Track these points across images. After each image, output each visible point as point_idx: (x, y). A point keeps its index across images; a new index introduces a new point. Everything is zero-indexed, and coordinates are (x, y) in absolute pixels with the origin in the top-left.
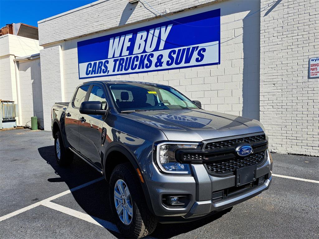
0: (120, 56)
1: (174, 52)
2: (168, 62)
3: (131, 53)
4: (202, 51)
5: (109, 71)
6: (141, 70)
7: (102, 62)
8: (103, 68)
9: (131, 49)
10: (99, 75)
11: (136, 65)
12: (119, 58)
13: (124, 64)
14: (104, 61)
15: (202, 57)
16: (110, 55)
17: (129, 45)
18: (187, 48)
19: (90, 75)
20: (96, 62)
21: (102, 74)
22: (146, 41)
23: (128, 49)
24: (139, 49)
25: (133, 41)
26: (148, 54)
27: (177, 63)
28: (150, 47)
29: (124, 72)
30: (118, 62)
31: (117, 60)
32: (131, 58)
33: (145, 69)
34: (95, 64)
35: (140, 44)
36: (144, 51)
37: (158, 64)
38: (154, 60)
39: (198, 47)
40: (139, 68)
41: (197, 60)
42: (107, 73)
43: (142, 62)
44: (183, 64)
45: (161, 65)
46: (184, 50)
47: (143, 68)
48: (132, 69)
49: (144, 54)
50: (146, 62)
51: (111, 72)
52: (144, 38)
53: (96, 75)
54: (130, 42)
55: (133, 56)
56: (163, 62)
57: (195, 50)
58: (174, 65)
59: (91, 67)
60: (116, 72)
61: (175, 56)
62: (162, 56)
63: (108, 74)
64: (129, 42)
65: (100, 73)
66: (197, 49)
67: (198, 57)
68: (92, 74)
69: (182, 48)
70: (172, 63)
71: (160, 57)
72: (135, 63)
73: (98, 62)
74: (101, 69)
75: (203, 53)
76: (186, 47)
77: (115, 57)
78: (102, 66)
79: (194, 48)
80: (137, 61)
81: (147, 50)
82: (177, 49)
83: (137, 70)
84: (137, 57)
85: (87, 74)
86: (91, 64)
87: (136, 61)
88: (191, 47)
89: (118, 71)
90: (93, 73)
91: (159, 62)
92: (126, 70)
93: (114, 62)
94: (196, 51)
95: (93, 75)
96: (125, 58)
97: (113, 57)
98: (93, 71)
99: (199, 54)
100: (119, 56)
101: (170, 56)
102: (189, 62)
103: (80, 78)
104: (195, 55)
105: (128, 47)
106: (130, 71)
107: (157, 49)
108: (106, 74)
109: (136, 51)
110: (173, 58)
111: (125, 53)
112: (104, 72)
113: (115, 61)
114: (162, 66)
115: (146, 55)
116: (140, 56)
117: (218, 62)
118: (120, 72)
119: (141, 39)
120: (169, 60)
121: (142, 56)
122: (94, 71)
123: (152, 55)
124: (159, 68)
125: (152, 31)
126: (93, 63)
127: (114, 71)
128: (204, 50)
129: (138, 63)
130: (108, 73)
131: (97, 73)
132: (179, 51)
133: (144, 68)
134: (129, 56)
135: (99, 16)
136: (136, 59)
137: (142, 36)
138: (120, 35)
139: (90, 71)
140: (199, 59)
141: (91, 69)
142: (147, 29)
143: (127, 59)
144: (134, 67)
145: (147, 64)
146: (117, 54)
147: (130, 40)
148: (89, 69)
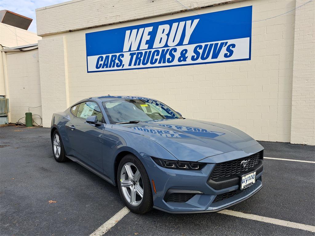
0: (138, 49)
1: (200, 47)
2: (193, 57)
6: (162, 64)
8: (117, 61)
9: (150, 43)
18: (215, 44)
19: (101, 69)
22: (168, 35)
27: (203, 58)
30: (135, 56)
32: (150, 52)
33: (167, 64)
36: (166, 45)
37: (182, 59)
39: (227, 43)
44: (209, 59)
46: (211, 45)
50: (168, 56)
55: (153, 50)
57: (224, 45)
60: (132, 66)
61: (201, 51)
62: (186, 51)
63: (123, 68)
66: (226, 45)
69: (209, 43)
70: (197, 58)
73: (110, 55)
75: (232, 49)
79: (222, 44)
82: (203, 45)
83: (157, 64)
88: (219, 42)
90: (105, 66)
91: (183, 56)
94: (224, 46)
95: (105, 69)
97: (130, 50)
103: (88, 72)
105: (147, 41)
107: (181, 43)
108: (120, 68)
109: (156, 45)
110: (199, 53)
112: (118, 66)
114: (186, 61)
118: (137, 66)
119: (163, 33)
120: (194, 54)
125: (175, 25)
126: (104, 56)
128: (234, 46)
132: (206, 46)
135: (113, 6)
136: (156, 53)
137: (164, 30)
138: (138, 27)
139: (101, 64)
140: (228, 55)
141: (102, 63)
142: (170, 23)
143: (146, 52)
144: (153, 61)
145: (169, 59)
146: (134, 48)
147: (150, 33)
148: (100, 62)
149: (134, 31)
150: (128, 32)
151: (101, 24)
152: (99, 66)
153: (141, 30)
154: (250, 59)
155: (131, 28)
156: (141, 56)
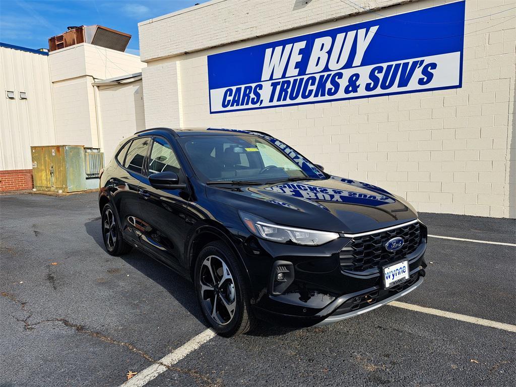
0: (284, 76)
1: (380, 70)
2: (368, 85)
3: (302, 72)
4: (430, 68)
5: (262, 101)
6: (320, 98)
7: (251, 87)
8: (252, 96)
9: (302, 66)
10: (245, 107)
11: (311, 91)
12: (281, 80)
13: (289, 90)
14: (253, 85)
15: (430, 77)
16: (265, 75)
17: (300, 60)
18: (403, 64)
19: (229, 108)
20: (241, 88)
21: (250, 106)
22: (329, 53)
23: (298, 65)
24: (317, 65)
25: (306, 53)
26: (333, 73)
27: (384, 87)
28: (337, 63)
29: (288, 101)
30: (279, 87)
31: (278, 83)
32: (302, 80)
33: (327, 97)
34: (239, 90)
35: (319, 58)
36: (326, 69)
37: (350, 89)
38: (344, 83)
39: (422, 62)
40: (316, 95)
41: (421, 82)
42: (259, 103)
43: (322, 85)
45: (355, 90)
46: (398, 66)
47: (323, 95)
48: (304, 97)
49: (326, 74)
50: (329, 85)
51: (266, 103)
52: (327, 48)
53: (240, 107)
54: (302, 55)
56: (359, 86)
57: (418, 66)
58: (379, 90)
59: (230, 95)
60: (275, 103)
61: (381, 76)
62: (357, 76)
64: (299, 54)
65: (247, 104)
66: (421, 65)
67: (423, 77)
68: (232, 105)
69: (394, 63)
70: (375, 87)
71: (354, 78)
72: (310, 87)
73: (243, 87)
74: (249, 97)
75: (432, 71)
76: (402, 62)
77: (273, 78)
78: (250, 92)
79: (415, 65)
80: (313, 84)
81: (330, 67)
82: (385, 65)
83: (312, 98)
84: (314, 79)
85: (224, 106)
86: (231, 91)
87: (311, 85)
88: (411, 61)
89: (279, 100)
90: (235, 104)
91: (353, 85)
92: (292, 98)
93: (271, 86)
95: (235, 107)
96: (292, 80)
97: (271, 78)
98: (234, 101)
99: (425, 72)
100: (281, 77)
101: (372, 76)
102: (406, 85)
103: (211, 113)
104: (418, 74)
105: (297, 63)
106: (300, 99)
107: (349, 65)
108: (257, 105)
109: (311, 68)
110: (378, 79)
111: (293, 72)
112: (253, 103)
113: (274, 85)
114: (357, 92)
115: (329, 76)
116: (318, 76)
117: (458, 84)
118: (282, 103)
119: (321, 50)
120: (370, 81)
121: (322, 77)
122: (236, 102)
123: (340, 75)
124: (352, 95)
125: (340, 37)
126: (234, 88)
127: (271, 100)
128: (434, 66)
129: (314, 88)
130: (261, 103)
131: (242, 104)
132: (389, 67)
133: (325, 96)
134: (299, 78)
135: (248, 13)
136: (311, 81)
137: (323, 44)
138: (284, 43)
139: (229, 101)
140: (425, 80)
141: (231, 98)
142: (333, 34)
143: (295, 81)
144: (307, 94)
145: (330, 90)
146: (278, 75)
147: (301, 52)
148: (228, 98)
149: (279, 49)
150: (269, 51)
151: (229, 41)
152: (226, 104)
153: (288, 47)
154: (460, 86)
155: (273, 45)
156: (288, 87)
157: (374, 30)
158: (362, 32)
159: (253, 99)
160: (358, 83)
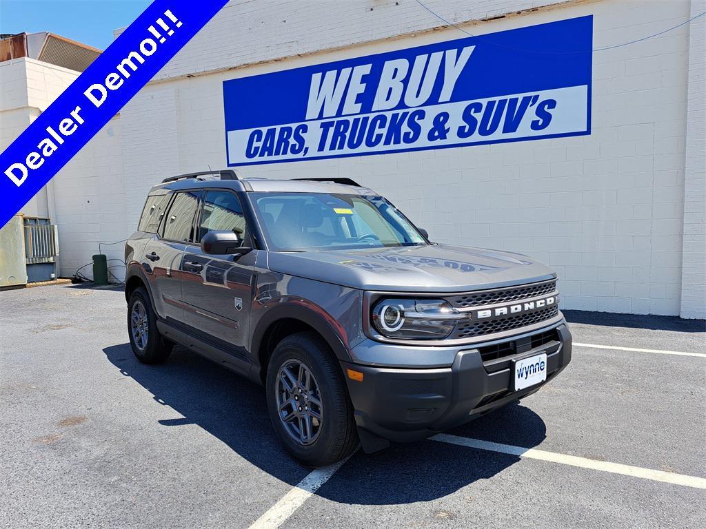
0: (339, 114)
1: (478, 107)
2: (461, 129)
3: (367, 108)
4: (547, 106)
5: (307, 149)
7: (290, 128)
9: (366, 100)
10: (281, 157)
12: (336, 120)
13: (348, 134)
14: (294, 126)
15: (547, 119)
16: (312, 111)
17: (362, 91)
18: (510, 99)
20: (275, 129)
21: (290, 155)
22: (406, 82)
23: (359, 98)
25: (371, 82)
26: (411, 111)
27: (483, 132)
28: (417, 96)
29: (346, 150)
30: (332, 130)
31: (331, 124)
32: (366, 119)
33: (403, 145)
34: (271, 133)
35: (391, 89)
36: (402, 105)
37: (436, 134)
38: (426, 125)
39: (536, 97)
40: (387, 142)
41: (535, 125)
42: (303, 152)
43: (395, 127)
44: (498, 134)
45: (443, 136)
46: (502, 103)
47: (397, 141)
48: (369, 144)
49: (401, 112)
50: (405, 128)
51: (313, 152)
52: (402, 75)
53: (273, 158)
54: (365, 84)
55: (372, 116)
56: (449, 129)
57: (531, 103)
58: (476, 137)
59: (259, 140)
60: (327, 152)
61: (479, 117)
62: (446, 115)
63: (305, 157)
64: (361, 83)
65: (285, 153)
66: (534, 102)
67: (538, 118)
68: (262, 155)
69: (497, 99)
70: (471, 132)
71: (442, 118)
72: (377, 131)
73: (278, 128)
74: (287, 144)
75: (549, 111)
76: (508, 97)
77: (324, 116)
78: (289, 136)
80: (382, 126)
81: (407, 102)
82: (484, 102)
83: (381, 147)
84: (383, 118)
85: (249, 155)
86: (260, 133)
87: (380, 127)
88: (521, 96)
89: (332, 148)
90: (266, 153)
91: (439, 128)
92: (351, 146)
93: (321, 127)
94: (531, 106)
95: (266, 158)
96: (351, 119)
97: (321, 117)
98: (264, 148)
99: (540, 112)
100: (335, 115)
101: (467, 116)
102: (514, 130)
103: (229, 165)
104: (530, 114)
105: (359, 95)
106: (363, 148)
107: (433, 100)
108: (300, 155)
109: (380, 103)
110: (475, 121)
111: (352, 107)
112: (294, 151)
113: (325, 127)
114: (445, 138)
115: (405, 115)
116: (389, 115)
117: (586, 130)
118: (337, 152)
119: (394, 77)
120: (464, 124)
121: (395, 116)
122: (267, 149)
123: (422, 115)
124: (439, 142)
126: (264, 130)
127: (321, 148)
128: (552, 104)
129: (384, 131)
130: (306, 152)
131: (277, 153)
132: (491, 104)
133: (399, 143)
134: (362, 116)
135: (285, 21)
136: (379, 121)
137: (396, 70)
139: (257, 149)
140: (540, 124)
141: (260, 144)
142: (410, 55)
143: (356, 121)
144: (373, 140)
145: (407, 134)
146: (330, 111)
147: (364, 79)
148: (255, 144)
149: (331, 75)
150: (316, 77)
151: (257, 60)
152: (252, 152)
153: (346, 72)
154: (588, 132)
156: (346, 130)
157: (468, 51)
158: (452, 53)
159: (294, 146)
160: (446, 126)
